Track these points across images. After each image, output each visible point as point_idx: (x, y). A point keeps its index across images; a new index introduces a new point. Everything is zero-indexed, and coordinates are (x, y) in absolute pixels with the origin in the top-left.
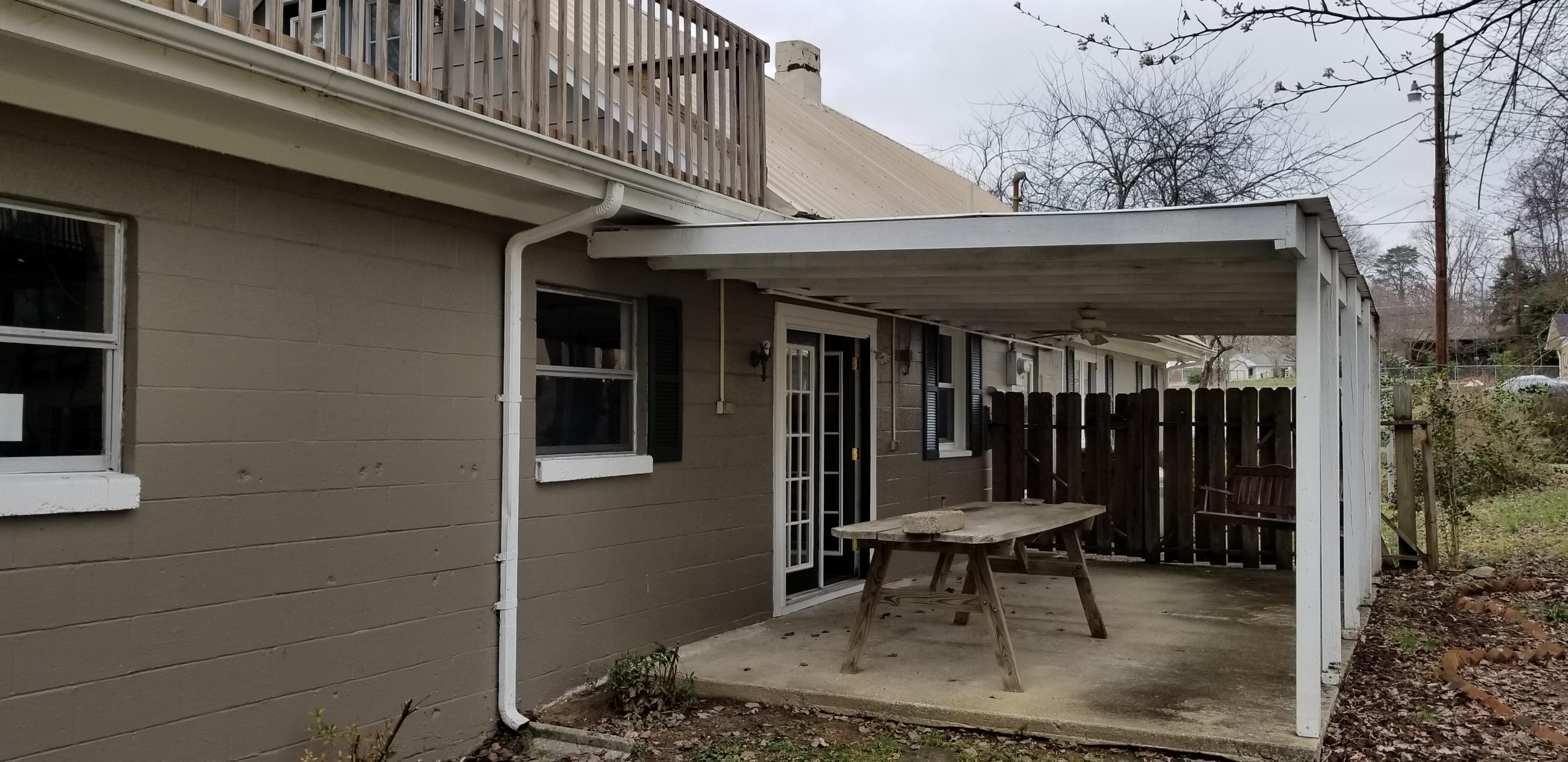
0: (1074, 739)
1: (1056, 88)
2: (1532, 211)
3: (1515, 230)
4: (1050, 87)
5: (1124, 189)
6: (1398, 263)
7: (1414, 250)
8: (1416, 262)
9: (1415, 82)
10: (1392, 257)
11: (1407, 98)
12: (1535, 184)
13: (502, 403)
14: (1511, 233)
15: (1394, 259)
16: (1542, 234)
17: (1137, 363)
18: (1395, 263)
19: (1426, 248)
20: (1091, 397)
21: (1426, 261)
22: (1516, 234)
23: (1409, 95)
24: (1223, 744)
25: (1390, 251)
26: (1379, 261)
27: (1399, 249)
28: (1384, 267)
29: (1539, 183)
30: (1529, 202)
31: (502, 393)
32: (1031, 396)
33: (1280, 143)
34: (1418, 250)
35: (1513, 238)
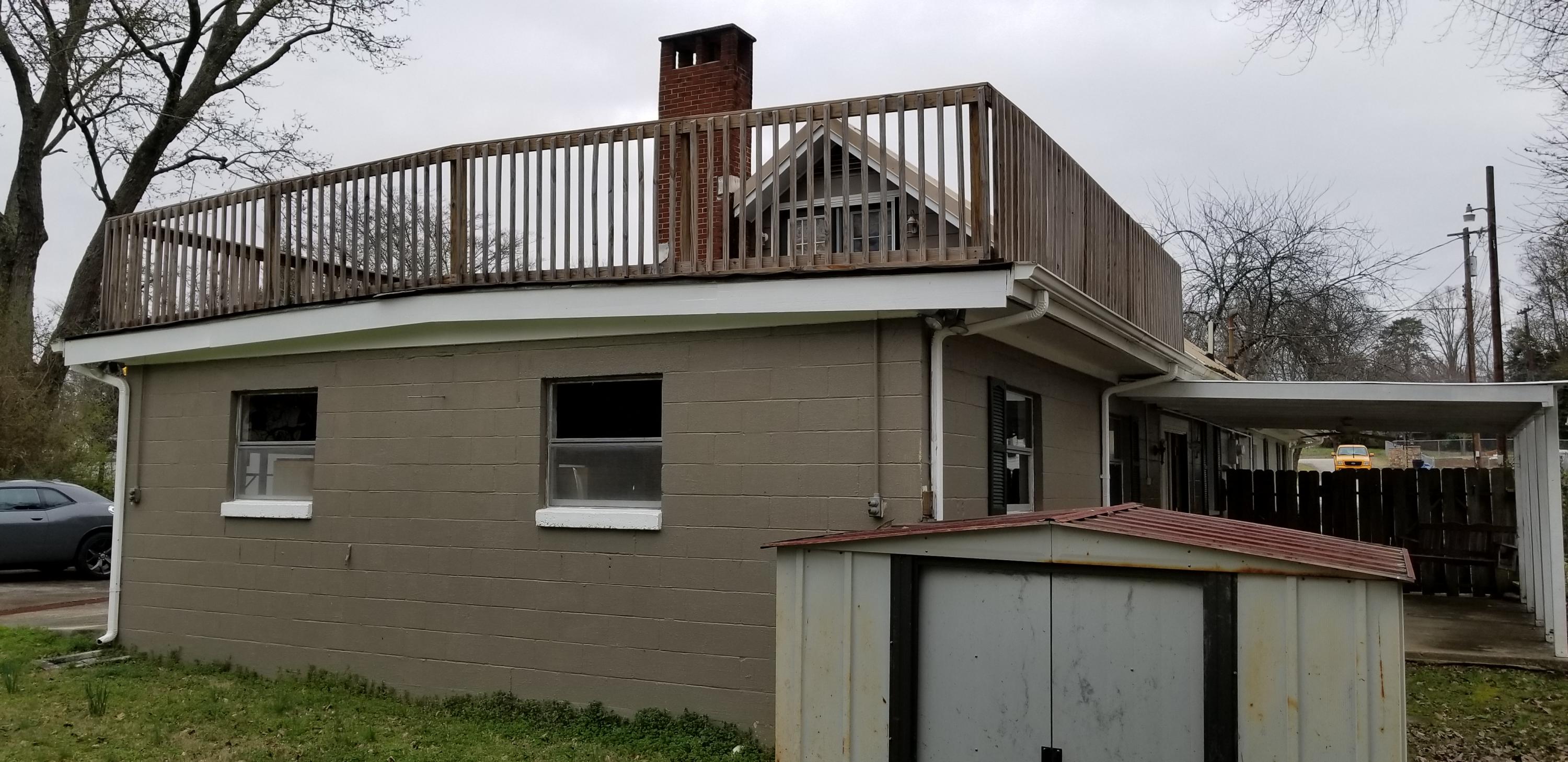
0: (1432, 661)
1: (1165, 209)
2: (1543, 290)
3: (1529, 309)
4: (1158, 206)
5: (1224, 293)
6: (1403, 334)
7: (1419, 322)
8: (1421, 333)
9: (1469, 205)
10: (1397, 328)
11: (1462, 219)
12: (1545, 264)
13: (1102, 479)
14: (1525, 312)
15: (1399, 331)
16: (1553, 313)
17: (1277, 444)
18: (1400, 335)
19: (1431, 320)
20: (1279, 472)
21: (1431, 333)
22: (1530, 313)
23: (1465, 216)
24: (1518, 660)
25: (1396, 323)
26: (1384, 332)
27: (1403, 321)
28: (1390, 339)
29: (1548, 264)
30: (1539, 281)
31: (1101, 473)
32: (1255, 472)
33: (1351, 253)
34: (1423, 322)
35: (1526, 317)
